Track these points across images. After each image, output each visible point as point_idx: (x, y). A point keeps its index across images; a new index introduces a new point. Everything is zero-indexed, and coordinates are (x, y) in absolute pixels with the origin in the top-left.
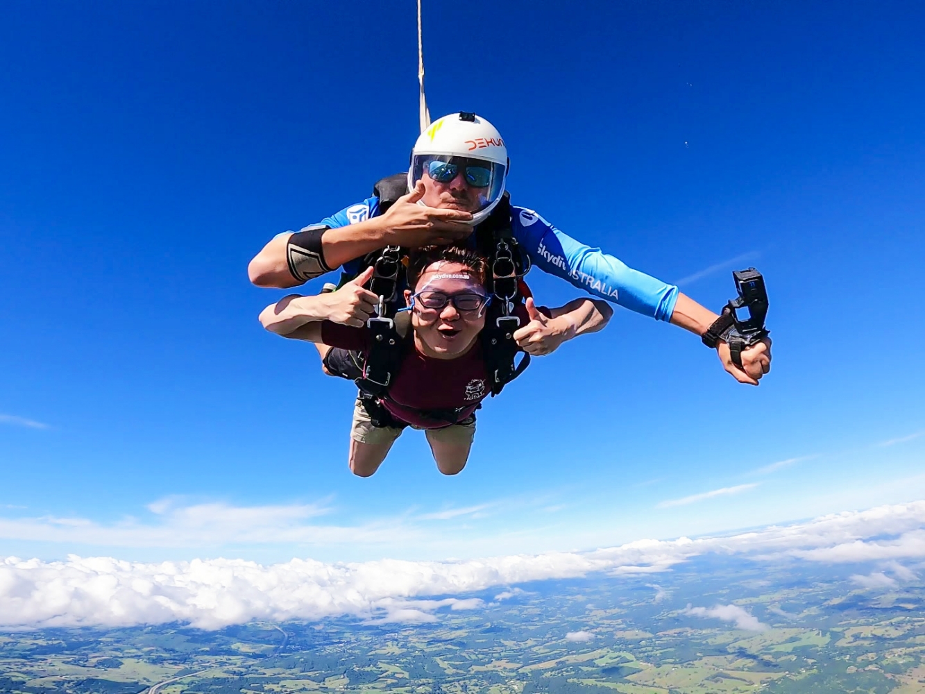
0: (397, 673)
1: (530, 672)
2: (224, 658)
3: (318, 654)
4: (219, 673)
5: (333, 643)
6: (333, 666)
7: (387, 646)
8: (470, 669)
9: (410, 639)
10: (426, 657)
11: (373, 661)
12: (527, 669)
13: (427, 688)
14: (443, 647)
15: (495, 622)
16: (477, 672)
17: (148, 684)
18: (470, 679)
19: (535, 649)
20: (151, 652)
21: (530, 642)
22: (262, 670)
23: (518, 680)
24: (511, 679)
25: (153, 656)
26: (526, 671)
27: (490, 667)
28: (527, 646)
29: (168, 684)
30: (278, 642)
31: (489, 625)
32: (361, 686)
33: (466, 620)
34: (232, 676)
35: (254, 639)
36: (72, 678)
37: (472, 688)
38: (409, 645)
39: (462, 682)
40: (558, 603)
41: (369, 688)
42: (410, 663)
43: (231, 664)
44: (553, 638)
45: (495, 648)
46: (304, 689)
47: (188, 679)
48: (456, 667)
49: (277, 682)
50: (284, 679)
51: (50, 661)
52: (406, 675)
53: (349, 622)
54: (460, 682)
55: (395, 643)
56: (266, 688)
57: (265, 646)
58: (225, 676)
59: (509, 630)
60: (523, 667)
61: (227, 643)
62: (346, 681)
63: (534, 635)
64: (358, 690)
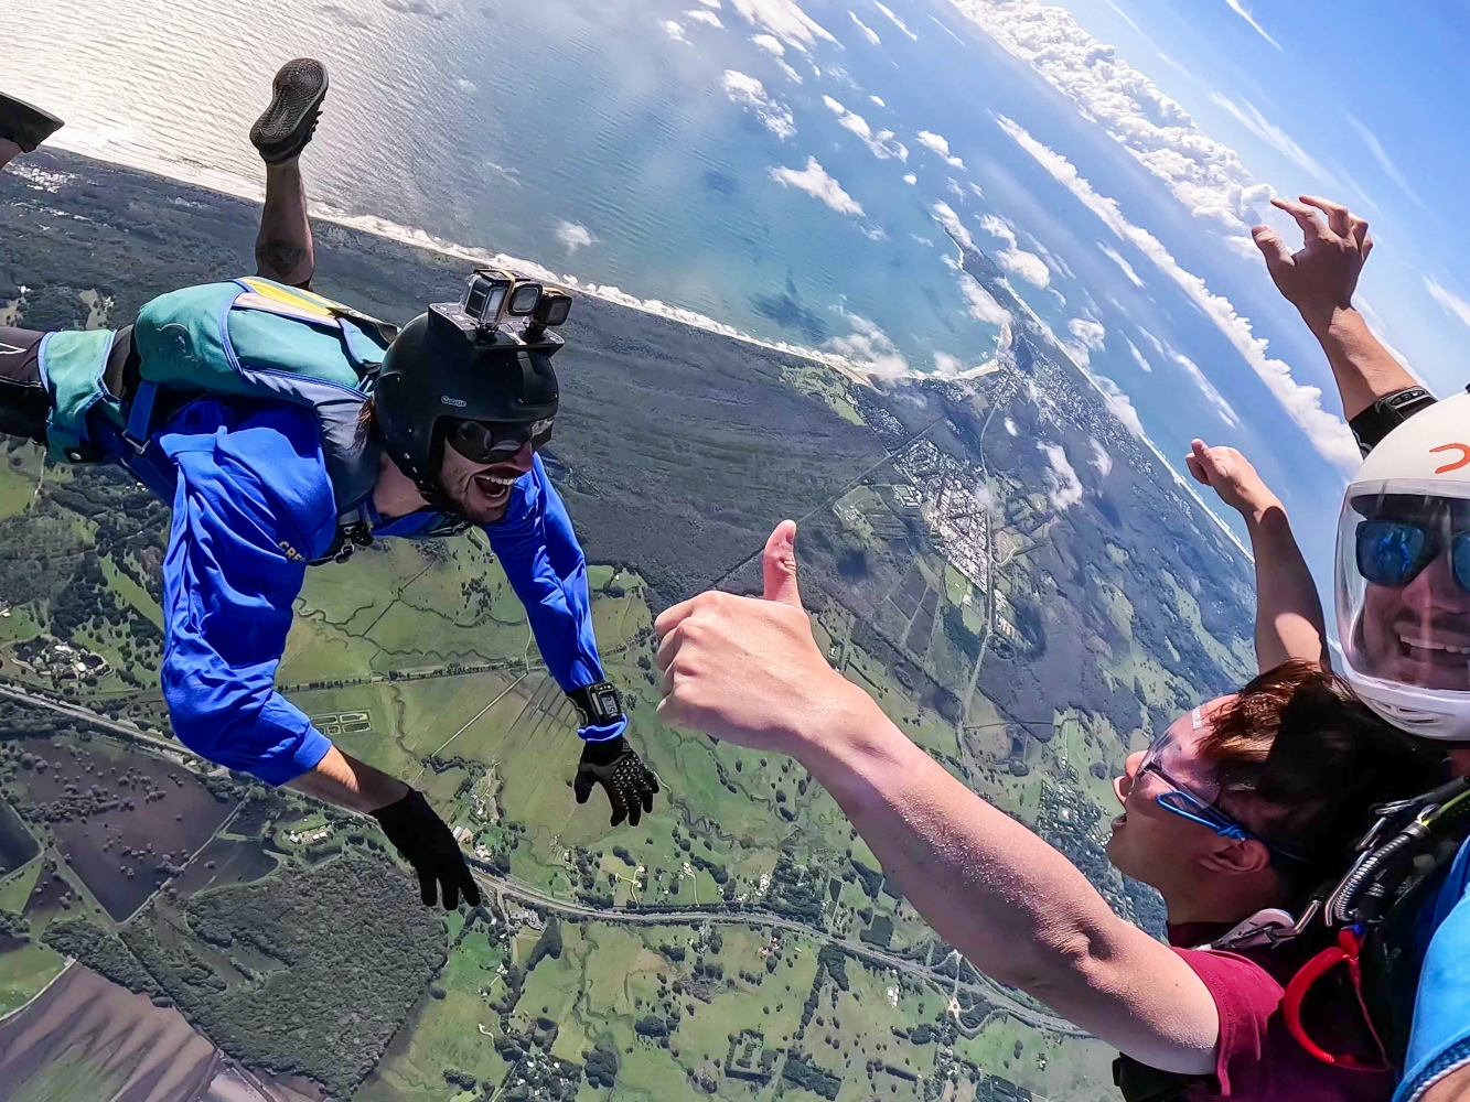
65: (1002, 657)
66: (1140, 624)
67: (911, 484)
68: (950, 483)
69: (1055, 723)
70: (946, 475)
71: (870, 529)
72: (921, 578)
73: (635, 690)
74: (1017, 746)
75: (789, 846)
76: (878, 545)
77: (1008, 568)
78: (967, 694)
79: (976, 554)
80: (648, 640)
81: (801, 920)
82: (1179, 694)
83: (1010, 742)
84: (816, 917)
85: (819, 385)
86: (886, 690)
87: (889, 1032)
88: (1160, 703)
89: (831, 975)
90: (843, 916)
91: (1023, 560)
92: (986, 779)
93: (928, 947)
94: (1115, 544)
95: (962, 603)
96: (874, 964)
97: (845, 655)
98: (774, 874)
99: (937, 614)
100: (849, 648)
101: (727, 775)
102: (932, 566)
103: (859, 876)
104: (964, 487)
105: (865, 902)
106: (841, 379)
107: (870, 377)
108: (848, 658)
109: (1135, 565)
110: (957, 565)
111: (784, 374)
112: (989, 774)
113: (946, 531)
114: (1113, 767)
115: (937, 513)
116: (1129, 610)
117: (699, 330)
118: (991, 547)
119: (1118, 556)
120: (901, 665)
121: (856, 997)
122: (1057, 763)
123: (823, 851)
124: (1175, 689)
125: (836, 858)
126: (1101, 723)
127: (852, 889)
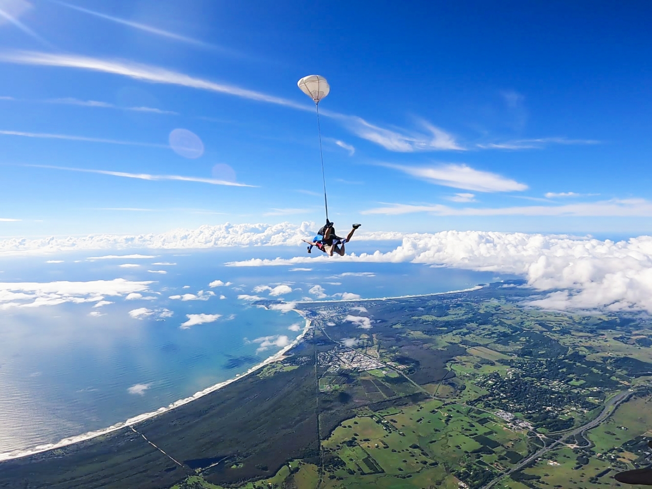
36: (615, 356)
65: (413, 373)
66: (427, 332)
67: (330, 366)
68: (339, 356)
69: (450, 370)
70: (335, 355)
71: (337, 385)
72: (367, 381)
73: (341, 486)
74: (452, 384)
75: (450, 469)
76: (344, 386)
77: (381, 356)
78: (420, 389)
79: (370, 362)
80: (323, 471)
81: (490, 480)
82: (460, 334)
83: (448, 385)
84: (492, 474)
85: (274, 370)
86: (402, 411)
87: (575, 471)
88: (460, 340)
89: (529, 480)
90: (497, 465)
91: (381, 351)
92: (460, 398)
93: (531, 445)
94: (394, 325)
95: (385, 374)
96: (531, 464)
97: (379, 416)
98: (460, 480)
99: (383, 383)
100: (377, 414)
101: (401, 475)
102: (365, 376)
103: (480, 453)
104: (343, 353)
105: (495, 457)
106: (277, 362)
107: (283, 355)
108: (381, 416)
109: (405, 324)
110: (370, 369)
111: (260, 377)
112: (458, 397)
113: (355, 366)
114: (478, 362)
115: (347, 365)
116: (420, 333)
117: (220, 389)
118: (370, 357)
119: (399, 326)
120: (395, 402)
121: (547, 475)
122: (467, 377)
123: (460, 460)
124: (457, 334)
125: (466, 457)
126: (458, 358)
127: (485, 458)
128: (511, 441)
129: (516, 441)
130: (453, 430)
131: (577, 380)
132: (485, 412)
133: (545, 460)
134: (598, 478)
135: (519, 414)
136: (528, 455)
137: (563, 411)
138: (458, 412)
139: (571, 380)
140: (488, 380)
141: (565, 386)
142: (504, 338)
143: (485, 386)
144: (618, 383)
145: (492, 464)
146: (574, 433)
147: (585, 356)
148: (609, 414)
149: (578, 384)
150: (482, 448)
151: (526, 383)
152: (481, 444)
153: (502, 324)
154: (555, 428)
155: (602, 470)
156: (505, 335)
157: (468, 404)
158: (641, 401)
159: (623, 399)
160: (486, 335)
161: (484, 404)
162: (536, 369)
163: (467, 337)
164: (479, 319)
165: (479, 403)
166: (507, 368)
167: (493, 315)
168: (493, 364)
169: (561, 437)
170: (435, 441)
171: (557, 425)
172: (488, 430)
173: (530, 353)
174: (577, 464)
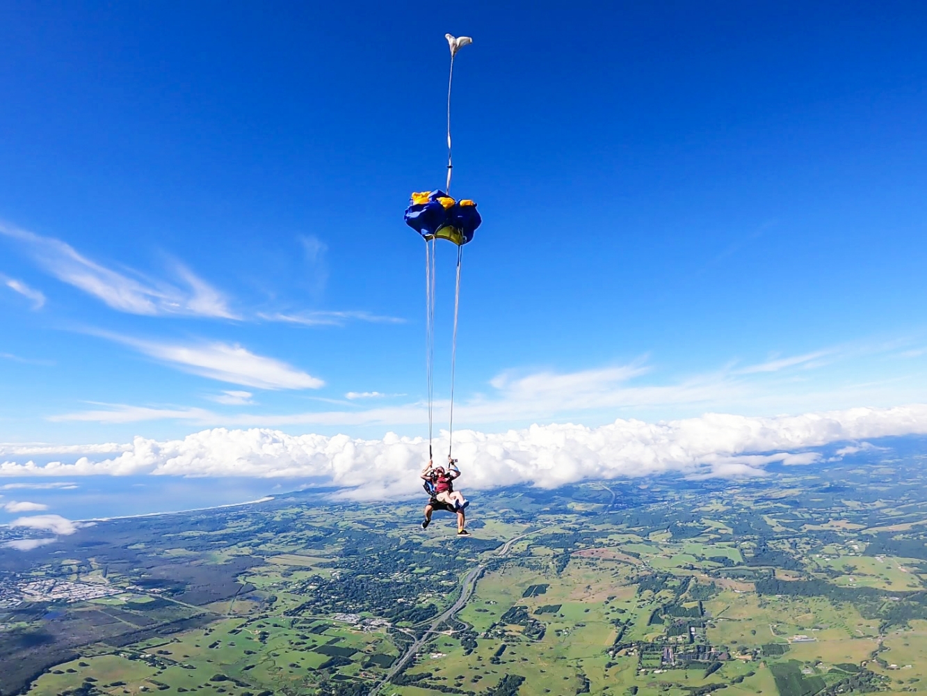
0: (720, 529)
1: (876, 534)
2: (561, 517)
3: (643, 511)
4: (557, 530)
5: (658, 501)
6: (657, 522)
7: (712, 503)
8: (802, 527)
9: (736, 497)
10: (751, 514)
11: (697, 517)
12: (872, 531)
13: (752, 544)
14: (773, 506)
15: (835, 481)
16: (810, 531)
17: (504, 540)
18: (801, 537)
19: (885, 511)
20: (506, 513)
21: (878, 504)
22: (592, 526)
23: (859, 540)
24: (851, 539)
25: (508, 516)
26: (871, 533)
27: (826, 527)
28: (875, 507)
29: (518, 540)
30: (607, 501)
31: (828, 485)
32: (683, 540)
33: (800, 479)
34: (568, 531)
35: (586, 498)
36: (452, 538)
37: (802, 546)
38: (734, 503)
39: (791, 540)
40: (920, 464)
41: (691, 542)
42: (734, 520)
43: (567, 522)
44: (910, 501)
45: (833, 508)
46: (630, 542)
47: (533, 535)
48: (784, 525)
49: (606, 536)
50: (612, 533)
51: (436, 524)
52: (730, 531)
53: (672, 480)
54: (789, 540)
55: (720, 501)
56: (596, 542)
57: (596, 505)
58: (563, 531)
59: (852, 489)
60: (867, 528)
61: (564, 503)
62: (669, 535)
63: (885, 496)
64: (680, 544)
66: (195, 548)
69: (244, 584)
70: (8, 587)
72: (90, 611)
74: (255, 598)
76: (38, 623)
77: (113, 581)
78: (201, 610)
79: (90, 589)
82: (249, 545)
83: (247, 600)
84: (365, 686)
86: (176, 639)
87: (468, 656)
88: (252, 551)
89: (418, 680)
90: (366, 675)
91: (112, 575)
92: (272, 611)
93: (398, 642)
94: (129, 545)
95: (127, 601)
96: (410, 663)
97: (132, 651)
99: (127, 611)
100: (126, 649)
102: (83, 606)
105: (357, 666)
109: (151, 543)
110: (92, 597)
112: (269, 610)
113: (58, 596)
114: (286, 570)
115: (38, 597)
116: (181, 550)
118: (89, 584)
119: (140, 546)
121: (437, 670)
122: (274, 587)
123: (306, 680)
124: (245, 546)
125: (315, 676)
126: (254, 570)
127: (343, 670)
128: (369, 643)
129: (375, 642)
130: (277, 649)
131: (421, 567)
132: (317, 620)
133: (424, 654)
134: (499, 657)
135: (365, 614)
136: (401, 654)
137: (419, 600)
138: (276, 626)
139: (414, 569)
140: (306, 586)
141: (409, 576)
142: (316, 542)
143: (305, 592)
144: (465, 561)
145: (357, 675)
146: (444, 618)
147: (421, 544)
148: (471, 592)
149: (424, 570)
150: (331, 660)
151: (361, 581)
152: (329, 655)
153: (310, 528)
154: (418, 618)
155: (497, 648)
156: (316, 539)
157: (288, 615)
158: (497, 574)
159: (478, 575)
160: (290, 542)
161: (312, 611)
162: (368, 565)
163: (262, 547)
164: (275, 527)
165: (304, 612)
166: (330, 570)
167: (294, 520)
168: (308, 569)
169: (431, 627)
170: (253, 666)
171: (419, 614)
172: (331, 639)
173: (355, 552)
174: (465, 649)
